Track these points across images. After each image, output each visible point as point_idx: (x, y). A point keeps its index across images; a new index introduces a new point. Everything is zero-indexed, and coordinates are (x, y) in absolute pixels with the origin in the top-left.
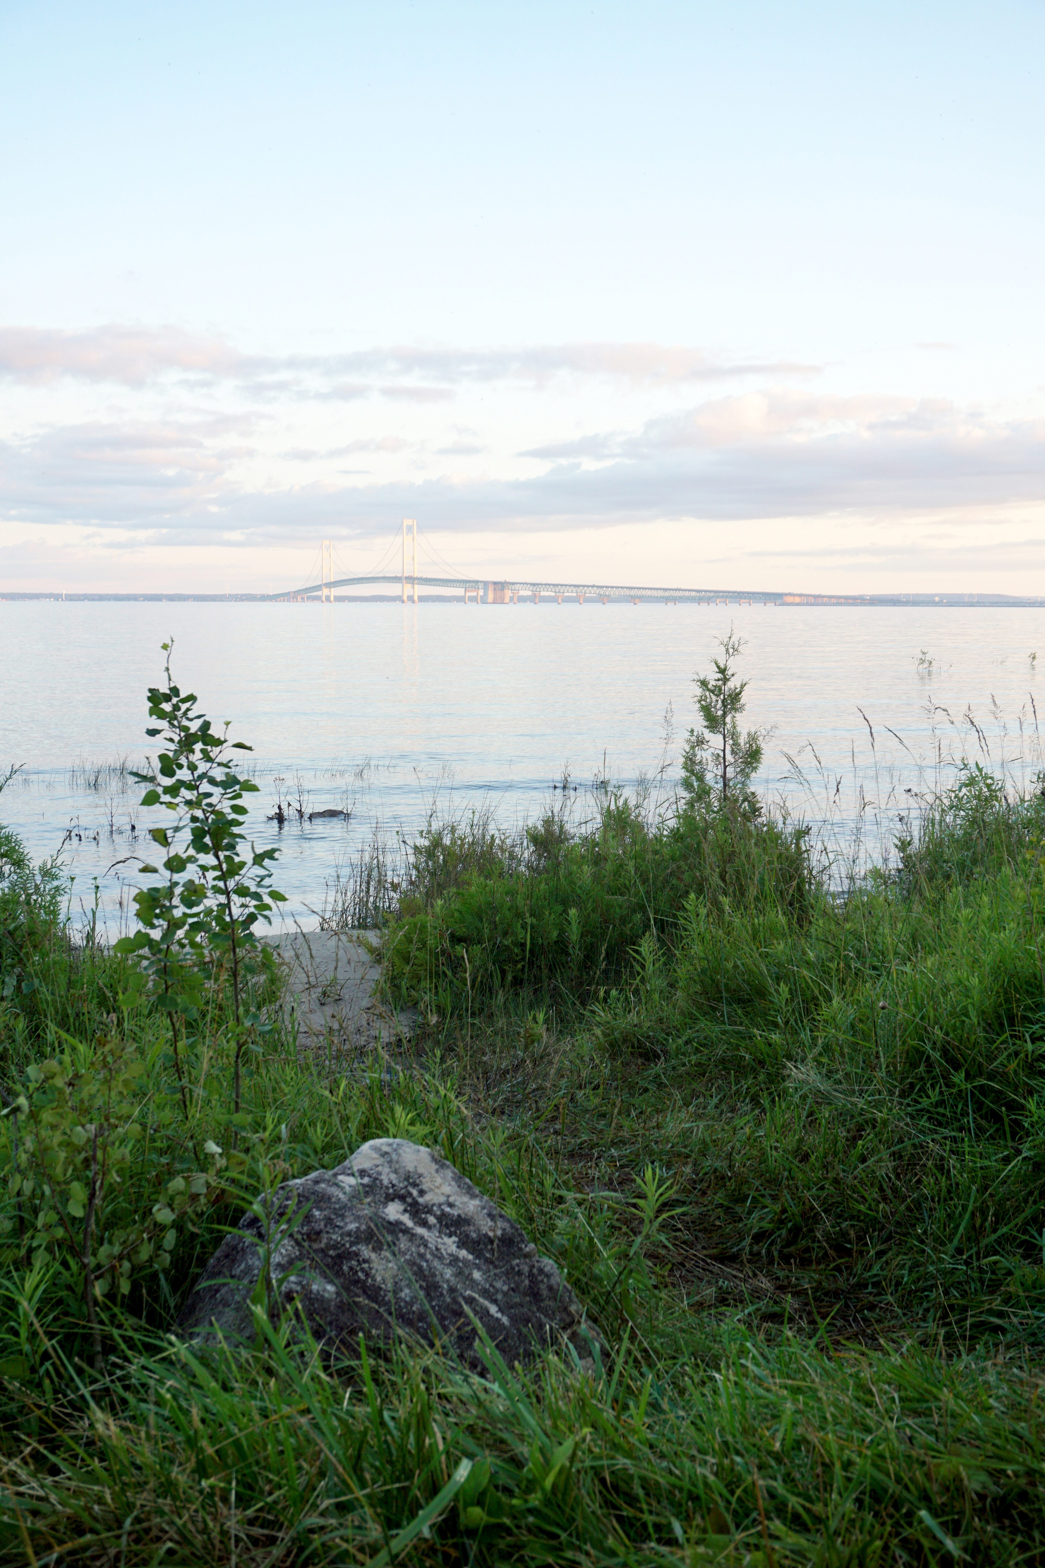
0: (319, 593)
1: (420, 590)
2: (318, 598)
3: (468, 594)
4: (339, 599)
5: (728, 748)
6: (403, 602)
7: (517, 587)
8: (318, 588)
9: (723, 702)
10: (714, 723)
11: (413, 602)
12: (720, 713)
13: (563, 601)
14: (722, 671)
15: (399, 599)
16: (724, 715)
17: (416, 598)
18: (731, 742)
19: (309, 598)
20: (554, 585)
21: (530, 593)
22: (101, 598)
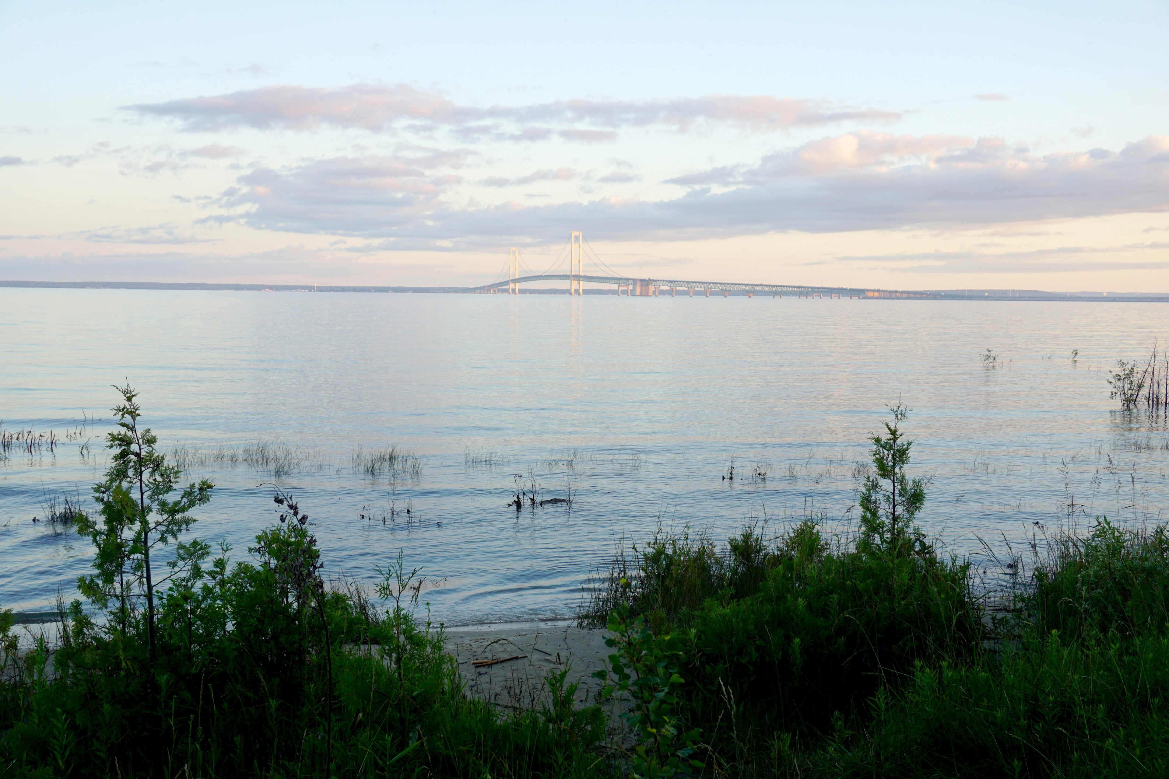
0: (507, 287)
1: (583, 285)
2: (506, 291)
3: (621, 289)
4: (522, 291)
5: (897, 492)
6: (571, 294)
7: (659, 283)
8: (507, 283)
9: (893, 455)
10: (885, 472)
11: (579, 294)
12: (891, 464)
13: (694, 294)
14: (893, 433)
15: (568, 292)
16: (894, 466)
17: (581, 291)
18: (899, 487)
19: (499, 291)
20: (687, 282)
21: (668, 288)
22: (343, 289)
